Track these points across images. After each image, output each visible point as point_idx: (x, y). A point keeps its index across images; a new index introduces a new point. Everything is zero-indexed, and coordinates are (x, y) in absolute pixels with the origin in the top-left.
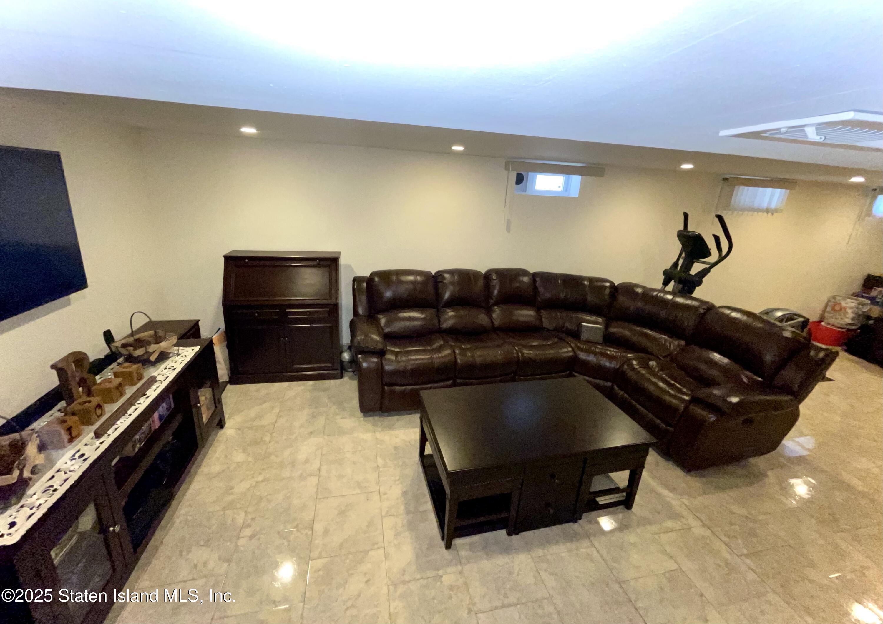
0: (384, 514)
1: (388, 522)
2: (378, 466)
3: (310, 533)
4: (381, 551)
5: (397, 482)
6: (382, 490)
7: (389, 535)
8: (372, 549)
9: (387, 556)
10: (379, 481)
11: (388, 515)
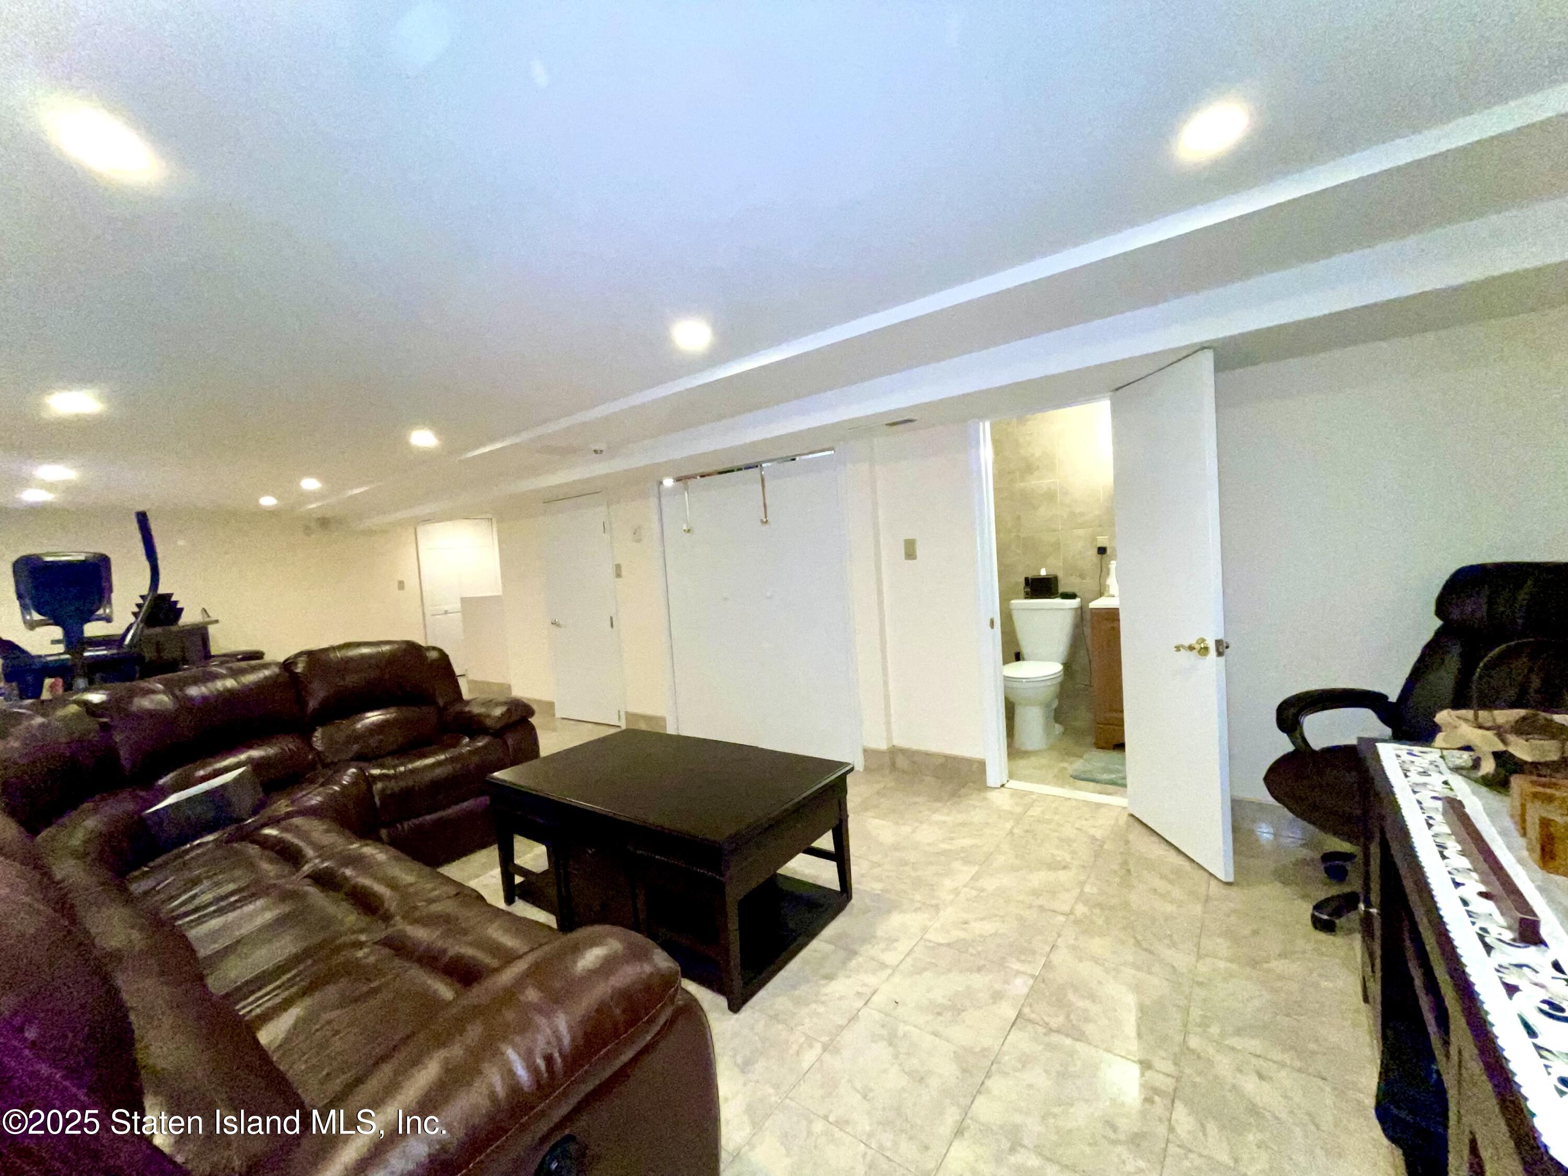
0: (889, 971)
1: (891, 958)
2: (825, 1049)
3: (1026, 1010)
4: (927, 936)
5: (823, 998)
6: (859, 1004)
7: (903, 946)
8: (940, 945)
9: (925, 930)
10: (850, 1021)
11: (883, 966)
